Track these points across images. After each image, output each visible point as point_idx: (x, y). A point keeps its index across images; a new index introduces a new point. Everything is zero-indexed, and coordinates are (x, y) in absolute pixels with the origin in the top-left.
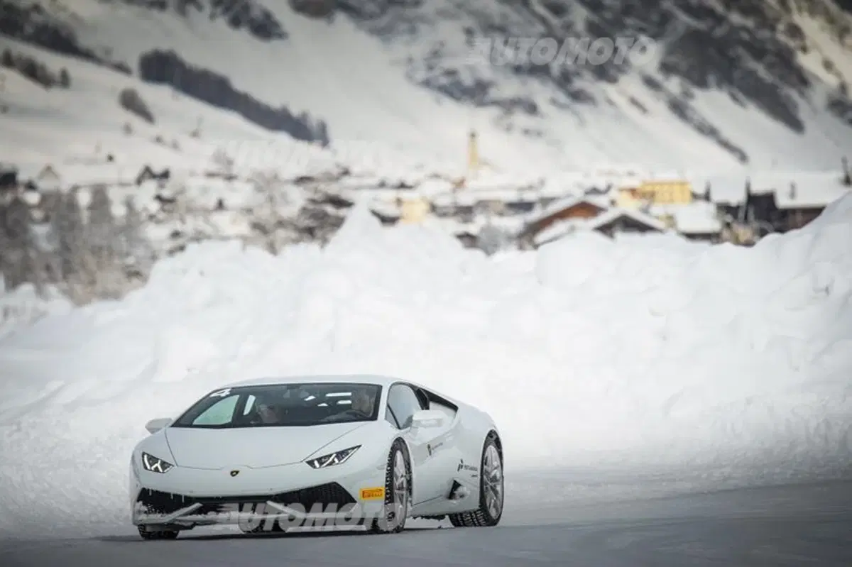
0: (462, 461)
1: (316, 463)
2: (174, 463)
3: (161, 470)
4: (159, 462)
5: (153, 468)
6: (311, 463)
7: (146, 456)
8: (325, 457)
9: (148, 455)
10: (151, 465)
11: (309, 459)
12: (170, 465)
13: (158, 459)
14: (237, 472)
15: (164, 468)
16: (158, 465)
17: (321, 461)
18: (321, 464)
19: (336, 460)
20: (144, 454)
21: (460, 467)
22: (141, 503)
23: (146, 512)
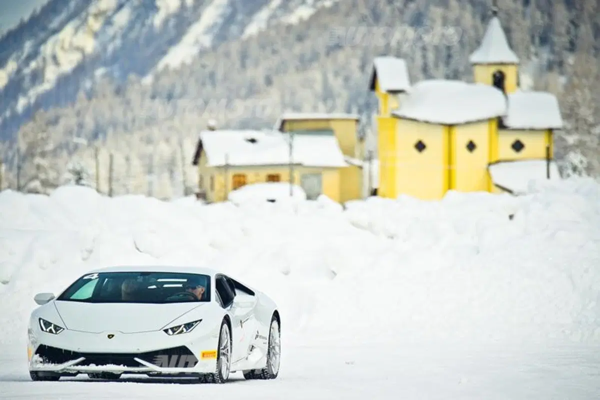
0: (258, 332)
1: (170, 332)
2: (64, 327)
3: (54, 331)
4: (53, 325)
5: (48, 330)
6: (166, 331)
7: (41, 321)
8: (176, 327)
9: (44, 320)
10: (46, 328)
11: (165, 328)
12: (61, 328)
13: (52, 324)
14: (113, 336)
15: (56, 330)
16: (52, 328)
17: (173, 330)
18: (174, 332)
19: (184, 330)
20: (40, 319)
21: (257, 336)
22: (38, 355)
23: (41, 362)
